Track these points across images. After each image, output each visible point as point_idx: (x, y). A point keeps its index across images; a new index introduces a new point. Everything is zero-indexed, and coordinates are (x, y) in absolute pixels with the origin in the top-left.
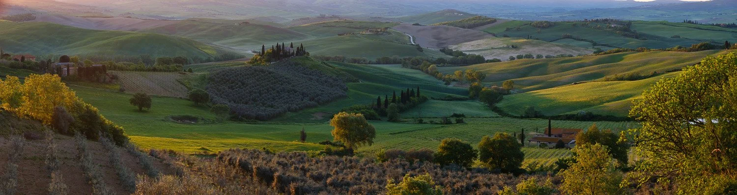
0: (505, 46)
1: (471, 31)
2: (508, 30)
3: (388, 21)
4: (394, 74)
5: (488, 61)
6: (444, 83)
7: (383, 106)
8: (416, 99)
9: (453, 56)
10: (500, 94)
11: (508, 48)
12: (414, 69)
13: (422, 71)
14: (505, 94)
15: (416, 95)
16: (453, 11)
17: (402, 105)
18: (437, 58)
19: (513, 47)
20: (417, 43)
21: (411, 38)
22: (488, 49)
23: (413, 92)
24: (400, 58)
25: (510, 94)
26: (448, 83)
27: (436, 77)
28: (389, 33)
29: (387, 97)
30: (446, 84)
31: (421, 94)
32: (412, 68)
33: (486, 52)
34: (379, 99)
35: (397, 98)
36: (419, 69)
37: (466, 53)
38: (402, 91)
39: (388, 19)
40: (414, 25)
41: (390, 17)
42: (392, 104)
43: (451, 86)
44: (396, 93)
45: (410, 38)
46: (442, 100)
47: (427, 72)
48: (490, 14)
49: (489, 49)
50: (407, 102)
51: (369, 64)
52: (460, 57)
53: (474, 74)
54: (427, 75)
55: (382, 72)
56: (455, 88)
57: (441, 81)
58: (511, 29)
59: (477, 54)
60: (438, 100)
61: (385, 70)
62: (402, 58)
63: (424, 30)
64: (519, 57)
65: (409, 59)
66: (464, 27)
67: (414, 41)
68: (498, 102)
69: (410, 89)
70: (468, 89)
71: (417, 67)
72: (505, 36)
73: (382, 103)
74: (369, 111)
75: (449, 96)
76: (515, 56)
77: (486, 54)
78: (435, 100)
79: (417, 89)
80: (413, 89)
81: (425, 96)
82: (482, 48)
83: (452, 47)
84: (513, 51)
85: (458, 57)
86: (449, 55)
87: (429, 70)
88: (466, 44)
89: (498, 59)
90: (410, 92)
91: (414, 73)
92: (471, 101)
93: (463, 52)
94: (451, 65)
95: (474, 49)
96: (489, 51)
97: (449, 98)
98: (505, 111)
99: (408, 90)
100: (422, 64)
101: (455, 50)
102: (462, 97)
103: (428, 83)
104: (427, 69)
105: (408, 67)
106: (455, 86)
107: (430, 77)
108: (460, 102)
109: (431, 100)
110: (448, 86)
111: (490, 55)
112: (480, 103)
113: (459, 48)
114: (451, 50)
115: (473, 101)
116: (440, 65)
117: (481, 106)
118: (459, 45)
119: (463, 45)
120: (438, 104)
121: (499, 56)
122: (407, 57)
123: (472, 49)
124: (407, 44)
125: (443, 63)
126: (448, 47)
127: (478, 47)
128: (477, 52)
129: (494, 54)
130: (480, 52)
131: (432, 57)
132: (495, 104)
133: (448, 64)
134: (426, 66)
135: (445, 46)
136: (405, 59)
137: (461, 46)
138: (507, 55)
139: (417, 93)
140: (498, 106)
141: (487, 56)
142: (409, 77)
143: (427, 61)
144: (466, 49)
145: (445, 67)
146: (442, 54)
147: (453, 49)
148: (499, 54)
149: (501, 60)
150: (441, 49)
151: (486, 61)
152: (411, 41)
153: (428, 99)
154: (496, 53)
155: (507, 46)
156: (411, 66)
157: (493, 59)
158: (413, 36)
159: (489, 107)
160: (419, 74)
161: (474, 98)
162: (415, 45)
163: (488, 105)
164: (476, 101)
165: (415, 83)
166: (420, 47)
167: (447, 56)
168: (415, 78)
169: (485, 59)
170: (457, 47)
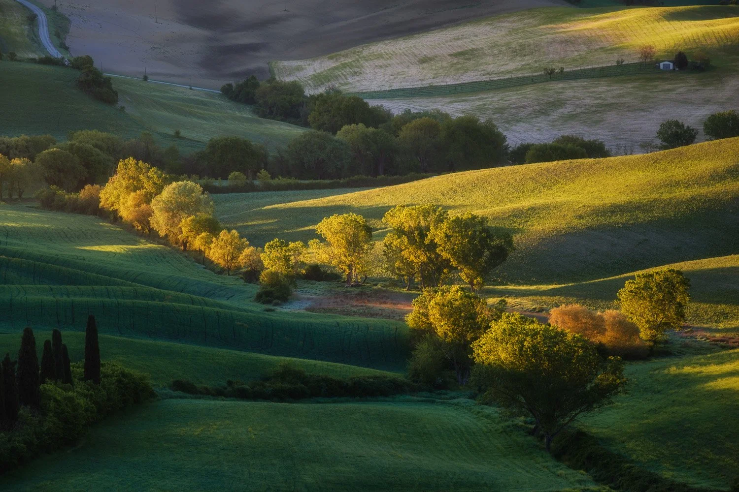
0: (632, 57)
5: (520, 154)
8: (78, 393)
9: (306, 124)
10: (602, 351)
11: (647, 70)
12: (61, 209)
13: (116, 219)
15: (77, 368)
18: (206, 138)
20: (80, 48)
21: (42, 17)
23: (57, 352)
25: (667, 354)
26: (276, 294)
30: (264, 297)
31: (112, 365)
32: (50, 204)
33: (513, 97)
36: (98, 213)
37: (387, 105)
43: (288, 312)
45: (33, 19)
46: (242, 395)
47: (144, 228)
49: (533, 81)
50: (24, 411)
52: (349, 133)
53: (437, 234)
56: (318, 319)
57: (230, 280)
59: (455, 109)
60: (219, 393)
65: (28, 151)
67: (58, 36)
68: (591, 401)
69: (43, 336)
71: (82, 196)
75: (287, 373)
76: (694, 116)
77: (512, 110)
78: (196, 398)
79: (84, 333)
80: (57, 336)
81: (136, 373)
82: (488, 74)
83: (300, 69)
84: (683, 87)
85: (335, 133)
86: (282, 120)
87: (157, 213)
88: (387, 54)
89: (590, 141)
90: (40, 355)
91: (64, 233)
92: (422, 401)
93: (365, 101)
94: (292, 181)
95: (438, 82)
96: (530, 93)
97: (286, 386)
98: (634, 457)
99: (28, 339)
100: (115, 177)
101: (319, 86)
102: (368, 377)
103: (152, 297)
104: (144, 206)
105: (23, 196)
106: (320, 312)
107: (164, 258)
108: (350, 405)
109: (176, 397)
110: (278, 309)
111: (534, 120)
112: (479, 413)
113: (343, 77)
114: (295, 89)
115: (433, 402)
116: (225, 183)
117: (484, 428)
118: (343, 56)
119: (366, 60)
120: (215, 425)
121: (597, 122)
122: (15, 139)
123: (422, 80)
124: (13, 57)
125: (243, 170)
126: (271, 71)
127: (460, 66)
128: (456, 102)
129: (561, 110)
130: (473, 101)
131: (178, 133)
132: (576, 414)
133: (273, 178)
134: (139, 189)
135: (253, 65)
136: (8, 147)
137: (354, 64)
138: (642, 113)
139: (84, 360)
140: (594, 431)
141: (518, 121)
142: (29, 256)
143: (144, 162)
144: (386, 80)
145: (255, 193)
146: (238, 114)
147: (302, 84)
148: (596, 111)
149: (606, 147)
150: (230, 85)
151: (512, 152)
152: (37, 36)
153: (152, 394)
154: (577, 105)
155: (641, 60)
156: (44, 190)
157: (558, 141)
158: (54, 8)
159: (532, 433)
160: (92, 238)
161: (440, 381)
162: (64, 65)
163: (526, 422)
164: (455, 401)
165: (72, 298)
166: (97, 74)
167: (269, 126)
168: (66, 263)
169: (504, 139)
170: (329, 70)
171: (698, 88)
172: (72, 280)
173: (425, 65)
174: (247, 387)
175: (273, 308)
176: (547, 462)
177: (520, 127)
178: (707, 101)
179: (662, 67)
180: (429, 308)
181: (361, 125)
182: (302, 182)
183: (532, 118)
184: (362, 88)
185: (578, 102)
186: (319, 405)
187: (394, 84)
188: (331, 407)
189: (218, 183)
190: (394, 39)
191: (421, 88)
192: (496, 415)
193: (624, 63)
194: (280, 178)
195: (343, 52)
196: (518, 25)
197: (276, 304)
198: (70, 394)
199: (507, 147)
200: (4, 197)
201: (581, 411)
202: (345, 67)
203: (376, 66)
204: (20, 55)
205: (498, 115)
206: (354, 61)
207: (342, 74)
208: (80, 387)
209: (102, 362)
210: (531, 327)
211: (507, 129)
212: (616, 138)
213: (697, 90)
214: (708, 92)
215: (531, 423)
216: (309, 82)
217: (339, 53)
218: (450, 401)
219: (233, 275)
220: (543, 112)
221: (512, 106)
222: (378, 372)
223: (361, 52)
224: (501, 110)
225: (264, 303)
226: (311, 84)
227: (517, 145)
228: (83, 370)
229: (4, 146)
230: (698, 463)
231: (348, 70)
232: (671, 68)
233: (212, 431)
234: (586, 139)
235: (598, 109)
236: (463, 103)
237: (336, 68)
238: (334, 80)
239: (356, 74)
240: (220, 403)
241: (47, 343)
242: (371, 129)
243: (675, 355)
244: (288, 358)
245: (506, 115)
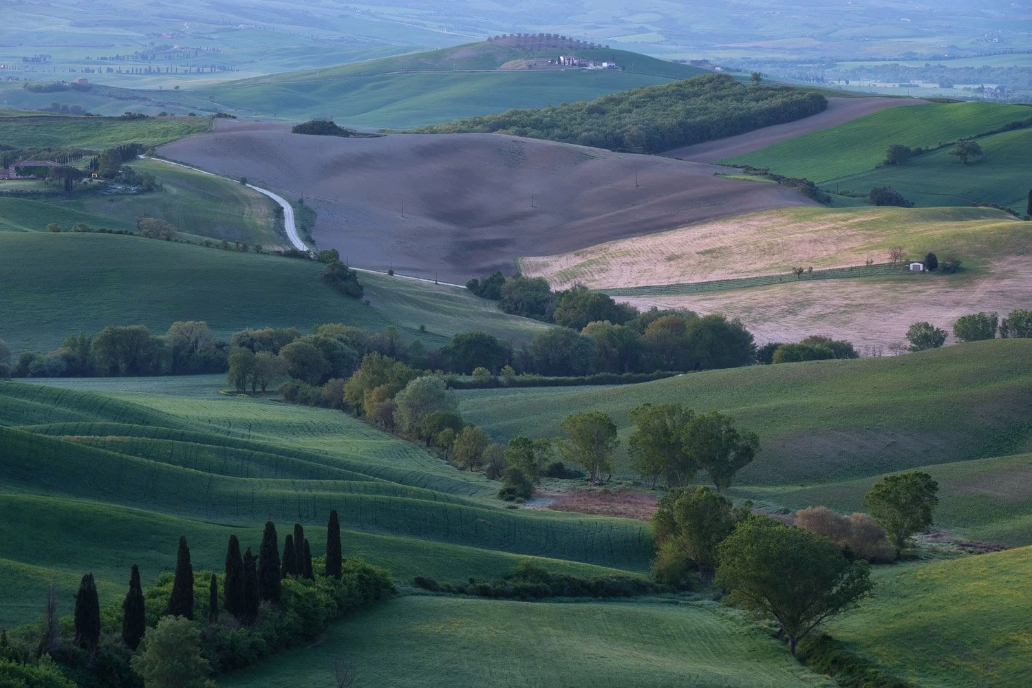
0: (882, 257)
1: (666, 167)
2: (900, 157)
3: (134, 108)
4: (182, 437)
5: (767, 355)
6: (499, 485)
7: (111, 639)
8: (320, 588)
9: (551, 320)
10: (848, 554)
11: (897, 271)
12: (305, 401)
13: (359, 413)
14: (880, 560)
15: (319, 563)
16: (552, 45)
17: (231, 629)
18: (451, 334)
19: (931, 263)
20: (327, 242)
21: (288, 210)
22: (769, 281)
23: (298, 546)
24: (219, 336)
25: (914, 558)
26: (519, 490)
27: (444, 451)
28: (148, 185)
29: (135, 583)
30: (507, 494)
31: (353, 560)
32: (292, 397)
33: (760, 295)
34: (87, 598)
35: (201, 586)
36: (342, 406)
37: (633, 302)
38: (234, 542)
39: (132, 96)
40: (300, 129)
41: (149, 83)
42: (168, 621)
43: (531, 510)
44: (195, 556)
45: (279, 211)
46: (485, 593)
47: (387, 422)
48: (785, 64)
49: (781, 280)
50: (264, 606)
51: (22, 372)
52: (594, 330)
53: (681, 433)
54: (388, 441)
55: (101, 422)
56: (561, 517)
57: (473, 477)
58: (919, 152)
59: (702, 307)
60: (461, 591)
61: (122, 412)
62: (231, 337)
63: (363, 161)
64: (976, 329)
65: (271, 344)
66: (616, 143)
67: (305, 229)
68: (836, 605)
69: (284, 530)
70: (650, 527)
71: (325, 391)
72: (884, 198)
73: (104, 617)
74: (25, 668)
75: (528, 572)
76: (944, 318)
77: (760, 309)
78: (438, 595)
79: (327, 528)
80: (299, 530)
81: (378, 570)
82: (736, 272)
83: (546, 265)
84: (934, 288)
85: (580, 330)
86: (527, 316)
87: (400, 408)
88: (634, 251)
89: (838, 341)
90: (281, 550)
91: (307, 426)
92: (666, 602)
93: (611, 298)
94: (537, 377)
95: (685, 280)
96: (778, 291)
97: (528, 584)
98: (879, 662)
99: (270, 532)
100: (359, 371)
101: (565, 282)
102: (611, 577)
103: (394, 492)
104: (388, 400)
105: (266, 390)
106: (563, 510)
107: (407, 453)
108: (594, 606)
109: (417, 594)
110: (521, 506)
111: (782, 319)
112: (723, 615)
113: (589, 273)
114: (542, 285)
115: (676, 603)
116: (470, 379)
117: (728, 631)
118: (590, 253)
119: (613, 257)
120: (456, 623)
121: (845, 323)
122: (259, 331)
123: (669, 278)
124: (258, 250)
125: (488, 367)
126: (516, 267)
127: (707, 264)
128: (703, 300)
129: (808, 310)
130: (721, 299)
131: (422, 328)
132: (822, 618)
133: (517, 374)
134: (383, 384)
135: (499, 261)
136: (252, 339)
137: (600, 260)
138: (892, 314)
139: (326, 555)
140: (839, 635)
141: (765, 320)
142: (271, 450)
143: (389, 356)
144: (633, 277)
145: (500, 389)
146: (484, 309)
147: (548, 280)
148: (844, 312)
149: (855, 348)
150: (476, 281)
151: (759, 351)
152: (283, 229)
153: (394, 591)
154: (826, 305)
155: (891, 261)
156: (288, 383)
157: (806, 341)
158: (301, 201)
159: (776, 636)
160: (335, 432)
161: (685, 582)
162: (309, 258)
163: (770, 625)
164: (700, 602)
165: (314, 492)
166: (343, 268)
167: (514, 322)
168: (309, 457)
169: (751, 338)
170: (575, 266)
171: (948, 289)
172: (314, 474)
173: (672, 263)
174: (488, 585)
175: (516, 505)
176: (791, 665)
177: (766, 326)
178: (957, 304)
179: (911, 268)
180: (674, 508)
181: (606, 322)
182: (547, 378)
183: (780, 317)
184: (609, 284)
185: (827, 302)
186: (562, 605)
187: (641, 282)
188: (573, 606)
189: (462, 378)
190: (640, 236)
191: (668, 286)
192: (741, 617)
193: (874, 263)
194: (524, 373)
195: (589, 249)
196: (768, 223)
197: (519, 502)
198: (311, 589)
199: (754, 347)
200: (247, 390)
201: (826, 615)
202: (592, 264)
203: (623, 263)
204: (265, 248)
205: (746, 314)
206: (600, 258)
207: (588, 271)
208: (321, 582)
209: (343, 557)
210: (777, 528)
211: (754, 328)
212: (864, 339)
213: (948, 292)
214: (957, 295)
215: (776, 626)
216: (555, 278)
217: (585, 249)
218: (693, 602)
219: (476, 471)
220: (792, 312)
221: (759, 305)
222: (621, 572)
223: (608, 249)
224: (748, 309)
225: (507, 500)
226: (557, 280)
227: (765, 345)
228: (325, 565)
229: (247, 338)
230: (945, 669)
231: (594, 266)
232: (921, 269)
233: (453, 629)
234: (834, 339)
235: (848, 310)
236: (709, 302)
237: (583, 265)
238: (580, 277)
239: (602, 270)
240: (460, 600)
241: (289, 538)
242: (617, 326)
243: (922, 559)
244: (530, 557)
245: (753, 314)
